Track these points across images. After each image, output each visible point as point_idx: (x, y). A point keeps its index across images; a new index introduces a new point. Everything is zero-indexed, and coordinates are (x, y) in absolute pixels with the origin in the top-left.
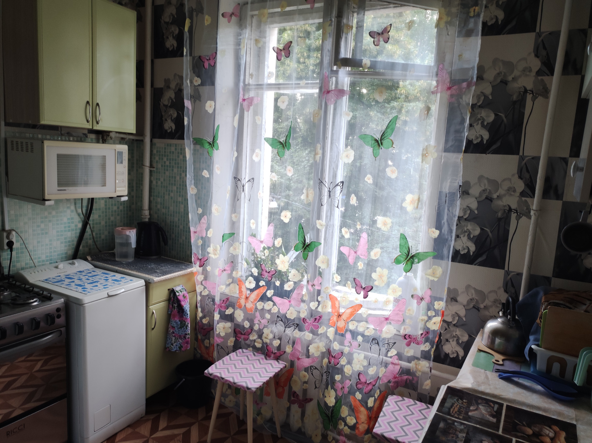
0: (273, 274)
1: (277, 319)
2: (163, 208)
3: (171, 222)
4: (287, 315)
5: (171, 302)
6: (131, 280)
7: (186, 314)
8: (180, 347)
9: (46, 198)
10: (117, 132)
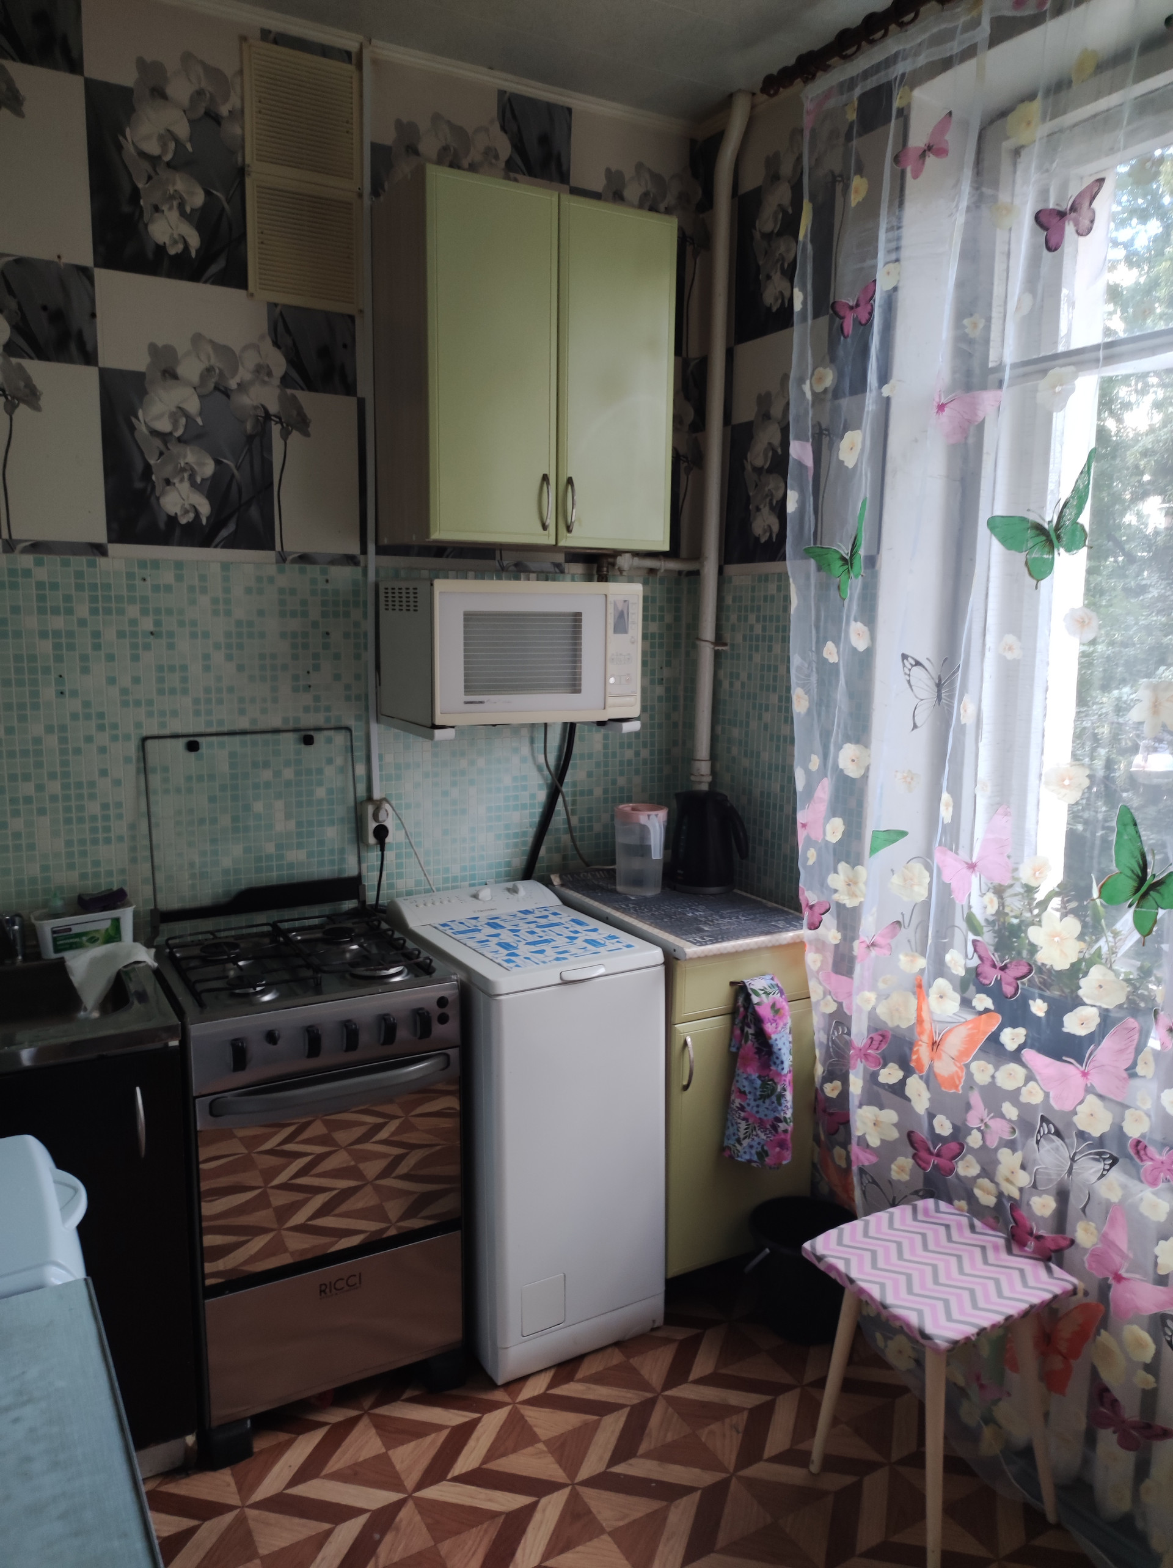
0: (1020, 974)
1: (1041, 1125)
2: (746, 755)
3: (762, 793)
4: (1075, 1119)
5: (737, 1021)
6: (629, 946)
7: (778, 1062)
8: (762, 1154)
9: (438, 722)
10: (636, 554)
